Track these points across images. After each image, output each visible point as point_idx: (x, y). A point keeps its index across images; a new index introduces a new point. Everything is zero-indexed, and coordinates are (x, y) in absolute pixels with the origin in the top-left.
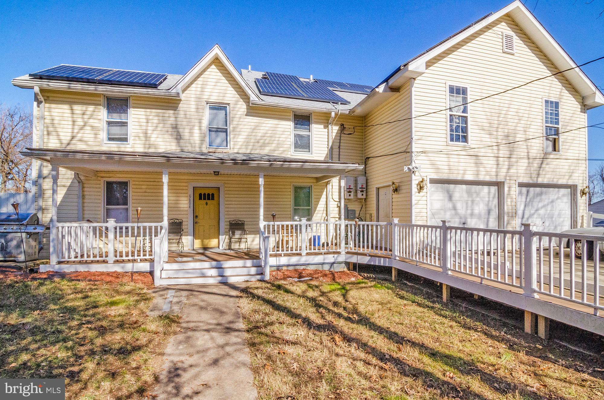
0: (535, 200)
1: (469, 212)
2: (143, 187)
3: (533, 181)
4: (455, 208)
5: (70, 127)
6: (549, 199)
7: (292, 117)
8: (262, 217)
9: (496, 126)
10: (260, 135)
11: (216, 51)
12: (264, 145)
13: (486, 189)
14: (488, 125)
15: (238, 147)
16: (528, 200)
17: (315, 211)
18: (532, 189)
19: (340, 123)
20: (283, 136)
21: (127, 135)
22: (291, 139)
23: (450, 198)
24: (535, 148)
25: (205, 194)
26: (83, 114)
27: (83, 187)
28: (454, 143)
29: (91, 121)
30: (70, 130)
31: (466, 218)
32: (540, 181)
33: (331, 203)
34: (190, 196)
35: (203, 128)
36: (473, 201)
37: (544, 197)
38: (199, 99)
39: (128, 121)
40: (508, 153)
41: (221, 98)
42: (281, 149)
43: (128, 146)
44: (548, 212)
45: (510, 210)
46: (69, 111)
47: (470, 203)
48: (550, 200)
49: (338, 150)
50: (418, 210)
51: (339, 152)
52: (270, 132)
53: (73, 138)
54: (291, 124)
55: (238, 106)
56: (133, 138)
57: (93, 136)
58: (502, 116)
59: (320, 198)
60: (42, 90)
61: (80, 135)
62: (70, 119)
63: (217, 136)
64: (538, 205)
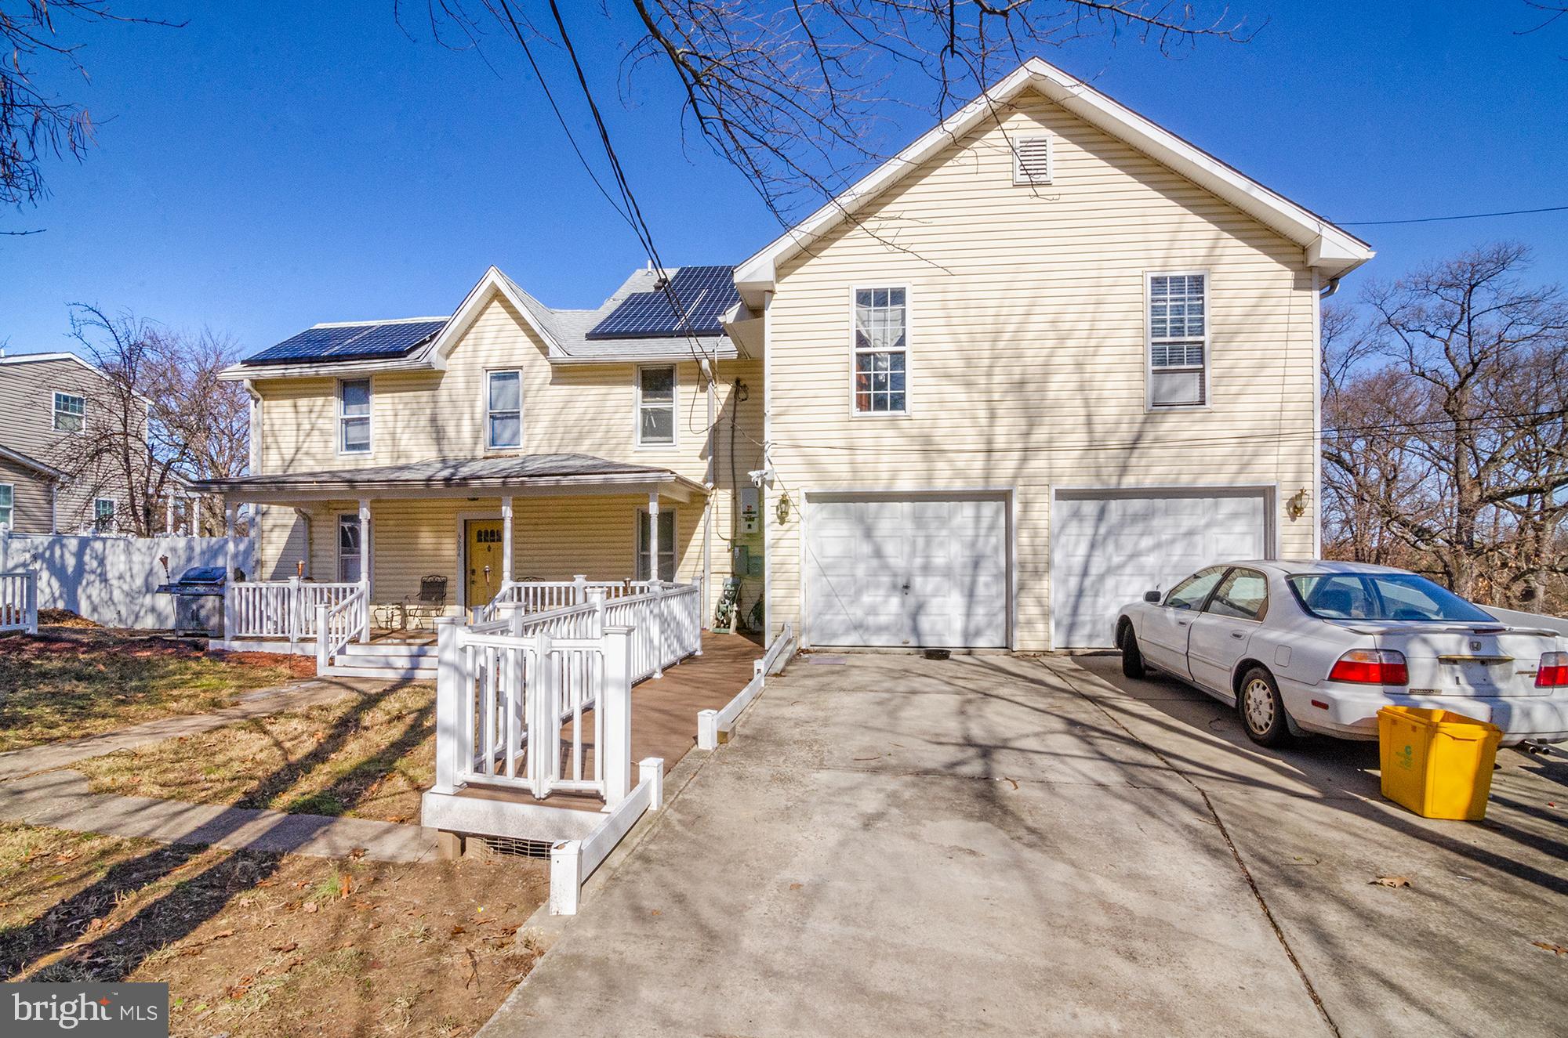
0: (1127, 531)
1: (918, 561)
2: (391, 522)
3: (1103, 483)
4: (878, 553)
5: (294, 433)
6: (1178, 526)
7: (637, 376)
8: (507, 574)
9: (986, 362)
10: (574, 417)
11: (493, 277)
12: (580, 437)
13: (968, 509)
14: (961, 363)
15: (535, 443)
16: (1102, 530)
17: (681, 559)
18: (1114, 505)
19: (735, 376)
20: (618, 416)
21: (368, 438)
22: (635, 419)
23: (868, 534)
24: (1113, 402)
25: (486, 532)
26: (311, 412)
27: (311, 526)
28: (873, 413)
29: (320, 421)
30: (294, 439)
31: (909, 576)
32: (1129, 482)
33: (713, 542)
34: (459, 536)
35: (478, 416)
36: (929, 540)
37: (1157, 522)
38: (470, 368)
39: (371, 416)
40: (1023, 421)
41: (505, 358)
42: (614, 441)
43: (369, 457)
44: (1175, 559)
45: (1029, 558)
46: (292, 409)
47: (921, 542)
48: (1182, 530)
49: (730, 433)
50: (776, 560)
51: (733, 437)
52: (592, 410)
53: (298, 450)
54: (635, 392)
55: (536, 369)
56: (376, 443)
57: (322, 445)
58: (1007, 336)
59: (692, 534)
60: (256, 383)
61: (306, 445)
62: (294, 421)
63: (505, 427)
64: (1136, 544)
